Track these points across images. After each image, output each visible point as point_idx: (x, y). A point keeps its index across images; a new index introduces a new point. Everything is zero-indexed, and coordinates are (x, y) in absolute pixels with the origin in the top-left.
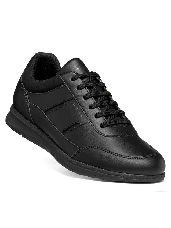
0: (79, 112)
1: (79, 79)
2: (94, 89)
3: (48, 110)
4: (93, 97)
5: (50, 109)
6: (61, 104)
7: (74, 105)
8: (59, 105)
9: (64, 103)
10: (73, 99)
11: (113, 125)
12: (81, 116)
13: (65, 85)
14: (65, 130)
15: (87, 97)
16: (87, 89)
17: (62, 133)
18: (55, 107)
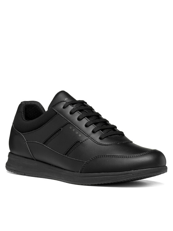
0: (77, 133)
1: (69, 105)
2: (85, 111)
3: (47, 140)
4: (86, 117)
5: (49, 139)
6: (59, 130)
7: (71, 128)
8: (57, 132)
9: (61, 129)
10: (68, 123)
11: (110, 136)
12: (80, 135)
13: (58, 114)
14: (68, 152)
15: (81, 118)
16: (79, 112)
17: (65, 155)
18: (53, 135)
